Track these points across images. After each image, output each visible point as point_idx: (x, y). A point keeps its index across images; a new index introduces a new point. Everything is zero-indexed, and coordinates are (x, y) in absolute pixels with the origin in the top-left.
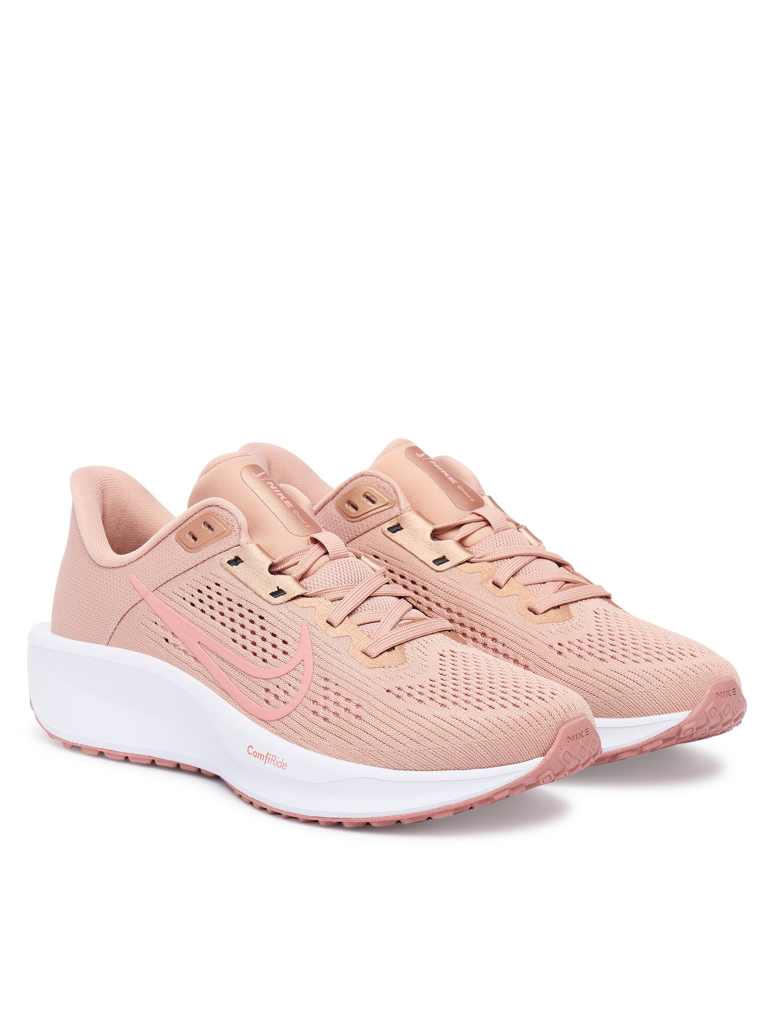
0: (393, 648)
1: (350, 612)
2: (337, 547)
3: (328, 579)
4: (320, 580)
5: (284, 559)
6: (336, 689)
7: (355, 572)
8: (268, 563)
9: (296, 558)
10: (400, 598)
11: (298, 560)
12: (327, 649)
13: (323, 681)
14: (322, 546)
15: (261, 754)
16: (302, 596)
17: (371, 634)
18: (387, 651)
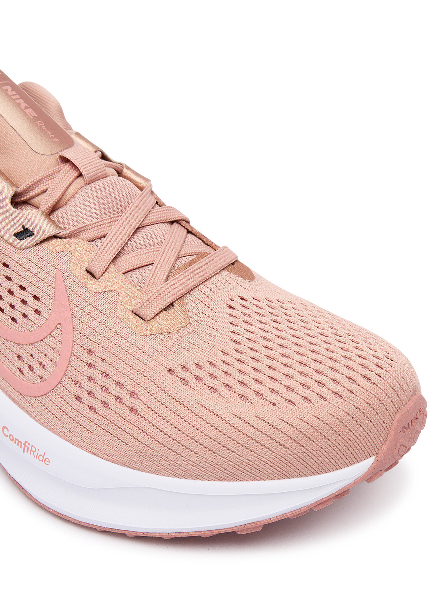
0: (172, 304)
1: (114, 256)
2: (92, 167)
3: (84, 211)
4: (74, 213)
5: (30, 186)
6: (103, 366)
7: (117, 197)
8: (10, 192)
9: (45, 184)
10: (172, 223)
11: (47, 186)
12: (90, 310)
13: (86, 355)
14: (74, 166)
15: (18, 440)
16: (55, 237)
17: (142, 285)
18: (165, 309)
